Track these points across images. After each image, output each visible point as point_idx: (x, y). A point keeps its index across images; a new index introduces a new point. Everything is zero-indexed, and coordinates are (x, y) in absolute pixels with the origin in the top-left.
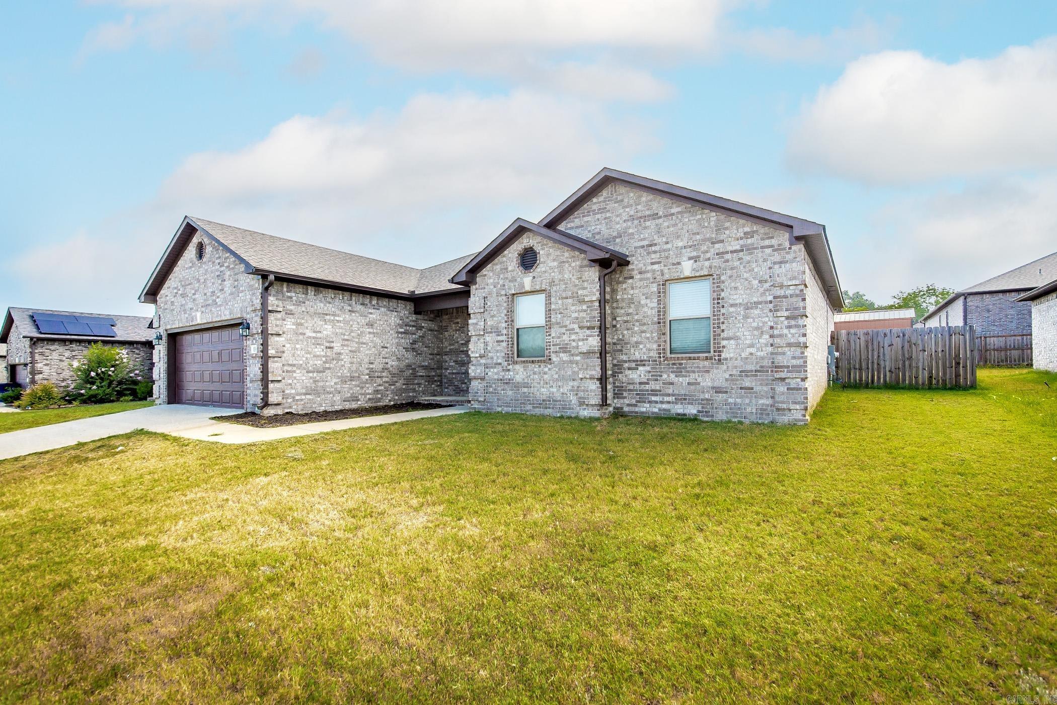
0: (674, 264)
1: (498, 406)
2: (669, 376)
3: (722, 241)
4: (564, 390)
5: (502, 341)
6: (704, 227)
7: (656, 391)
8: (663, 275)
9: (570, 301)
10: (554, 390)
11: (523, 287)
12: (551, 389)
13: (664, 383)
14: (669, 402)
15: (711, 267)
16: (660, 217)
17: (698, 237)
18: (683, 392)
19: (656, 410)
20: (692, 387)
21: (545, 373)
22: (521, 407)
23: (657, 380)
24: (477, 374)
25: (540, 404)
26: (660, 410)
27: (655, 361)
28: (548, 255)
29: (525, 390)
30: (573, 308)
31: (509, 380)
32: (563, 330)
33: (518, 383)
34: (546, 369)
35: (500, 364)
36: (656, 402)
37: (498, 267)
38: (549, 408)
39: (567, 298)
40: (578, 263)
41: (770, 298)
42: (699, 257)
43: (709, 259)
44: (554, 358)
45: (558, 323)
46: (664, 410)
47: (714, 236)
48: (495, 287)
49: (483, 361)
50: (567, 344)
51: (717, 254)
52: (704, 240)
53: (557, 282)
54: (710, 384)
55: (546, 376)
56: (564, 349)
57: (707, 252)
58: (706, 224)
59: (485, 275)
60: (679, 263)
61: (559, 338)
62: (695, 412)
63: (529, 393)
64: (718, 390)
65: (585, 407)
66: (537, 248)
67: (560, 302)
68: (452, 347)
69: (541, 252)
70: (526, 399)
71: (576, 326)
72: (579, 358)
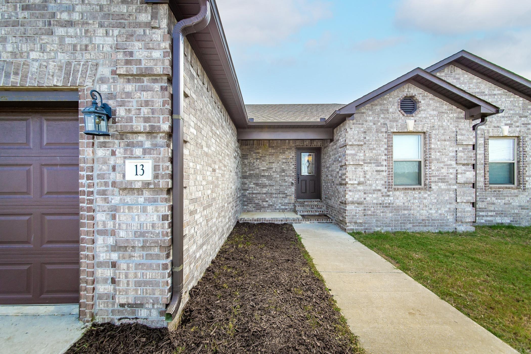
0: (495, 127)
1: (377, 226)
2: (491, 199)
3: (526, 117)
4: (443, 211)
5: (383, 171)
6: (515, 106)
7: (482, 208)
8: (488, 133)
9: (448, 143)
10: (433, 211)
11: (406, 127)
12: (430, 211)
13: (487, 204)
14: (492, 216)
15: (520, 131)
16: (486, 95)
17: (511, 112)
18: (500, 209)
19: (483, 221)
20: (507, 206)
21: (425, 198)
22: (401, 226)
23: (483, 201)
24: (355, 199)
25: (419, 223)
26: (485, 221)
27: (482, 189)
28: (428, 105)
29: (406, 212)
30: (451, 149)
31: (389, 204)
32: (442, 165)
33: (398, 206)
34: (426, 195)
35: (379, 190)
36: (483, 216)
37: (378, 108)
38: (429, 226)
39: (445, 140)
40: (455, 115)
42: (512, 124)
43: (518, 127)
44: (433, 186)
45: (436, 159)
46: (489, 221)
47: (521, 112)
48: (374, 124)
49: (361, 188)
50: (445, 176)
51: (523, 124)
52: (516, 114)
53: (436, 127)
54: (518, 204)
55: (425, 201)
56: (443, 180)
57: (517, 122)
58: (517, 105)
59: (363, 113)
60: (498, 127)
61: (438, 171)
62: (509, 221)
63: (409, 215)
64: (523, 208)
65: (460, 224)
66: (419, 98)
67: (439, 143)
68: (252, 172)
69: (422, 102)
70: (407, 219)
71: (453, 163)
72: (455, 187)
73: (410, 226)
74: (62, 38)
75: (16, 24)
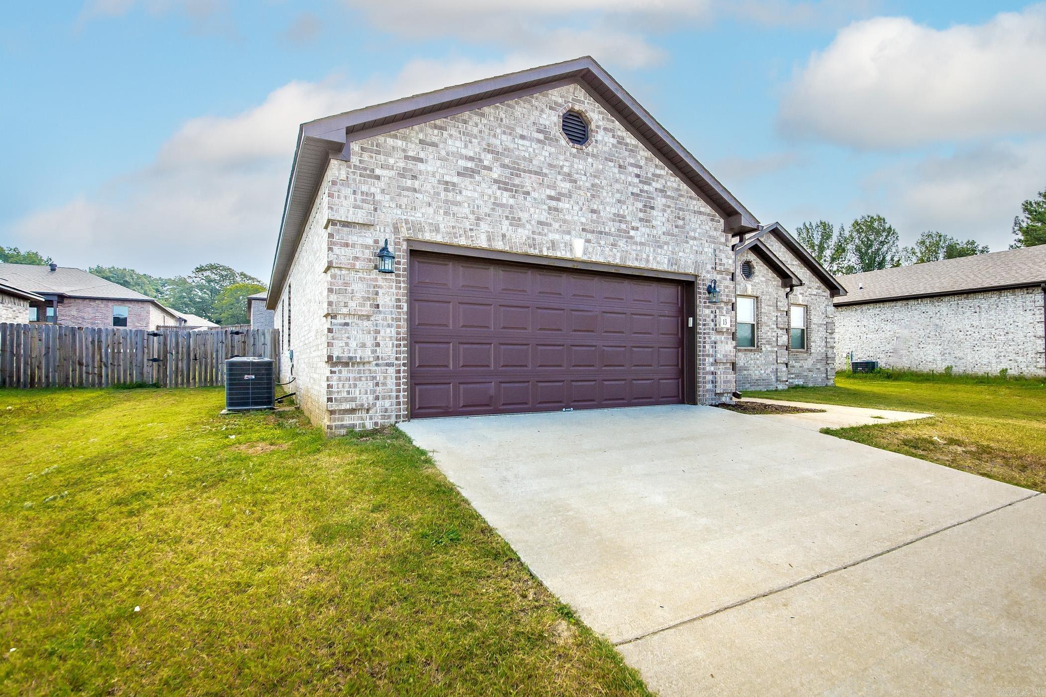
2: (792, 362)
3: (811, 288)
4: (768, 371)
9: (772, 308)
10: (763, 372)
11: (746, 291)
12: (761, 372)
14: (792, 378)
15: (808, 301)
18: (798, 372)
20: (801, 369)
21: (758, 359)
25: (754, 382)
28: (760, 271)
29: (745, 372)
30: (774, 314)
32: (768, 328)
34: (758, 356)
39: (770, 306)
40: (775, 283)
41: (825, 323)
44: (762, 348)
45: (764, 323)
50: (770, 339)
51: (809, 294)
53: (764, 293)
54: (807, 367)
55: (758, 362)
56: (769, 343)
57: (806, 291)
61: (765, 334)
62: (802, 383)
63: (748, 375)
64: (809, 370)
65: (779, 383)
66: (754, 263)
67: (766, 307)
69: (756, 268)
70: (747, 379)
71: (775, 326)
72: (776, 349)
73: (748, 386)
74: (692, 247)
75: (673, 235)
